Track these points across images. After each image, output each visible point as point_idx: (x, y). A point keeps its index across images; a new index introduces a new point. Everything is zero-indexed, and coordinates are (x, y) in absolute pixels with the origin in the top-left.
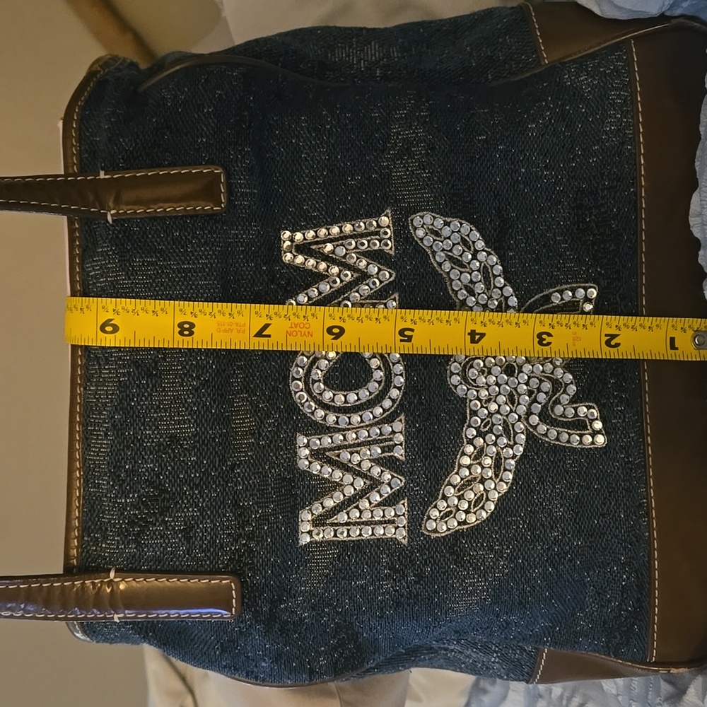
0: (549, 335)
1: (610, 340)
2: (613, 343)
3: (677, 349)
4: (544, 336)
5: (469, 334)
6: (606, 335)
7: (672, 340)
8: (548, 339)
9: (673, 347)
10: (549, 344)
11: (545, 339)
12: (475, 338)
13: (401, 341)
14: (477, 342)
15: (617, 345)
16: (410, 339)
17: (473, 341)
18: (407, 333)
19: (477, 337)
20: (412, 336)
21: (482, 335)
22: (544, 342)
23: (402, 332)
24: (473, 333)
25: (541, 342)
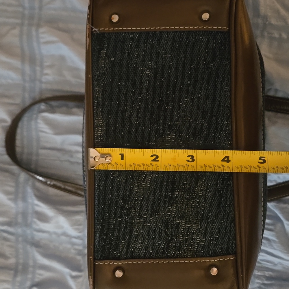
0: (188, 161)
1: (156, 158)
2: (154, 157)
3: (120, 154)
4: (191, 160)
5: (230, 161)
6: (158, 161)
7: (122, 158)
8: (189, 159)
9: (122, 155)
10: (188, 156)
11: (191, 158)
12: (227, 159)
13: (265, 157)
14: (226, 157)
15: (152, 156)
16: (260, 158)
17: (228, 157)
18: (262, 161)
19: (226, 159)
20: (259, 160)
21: (223, 160)
22: (191, 157)
23: (264, 162)
24: (228, 161)
25: (193, 157)
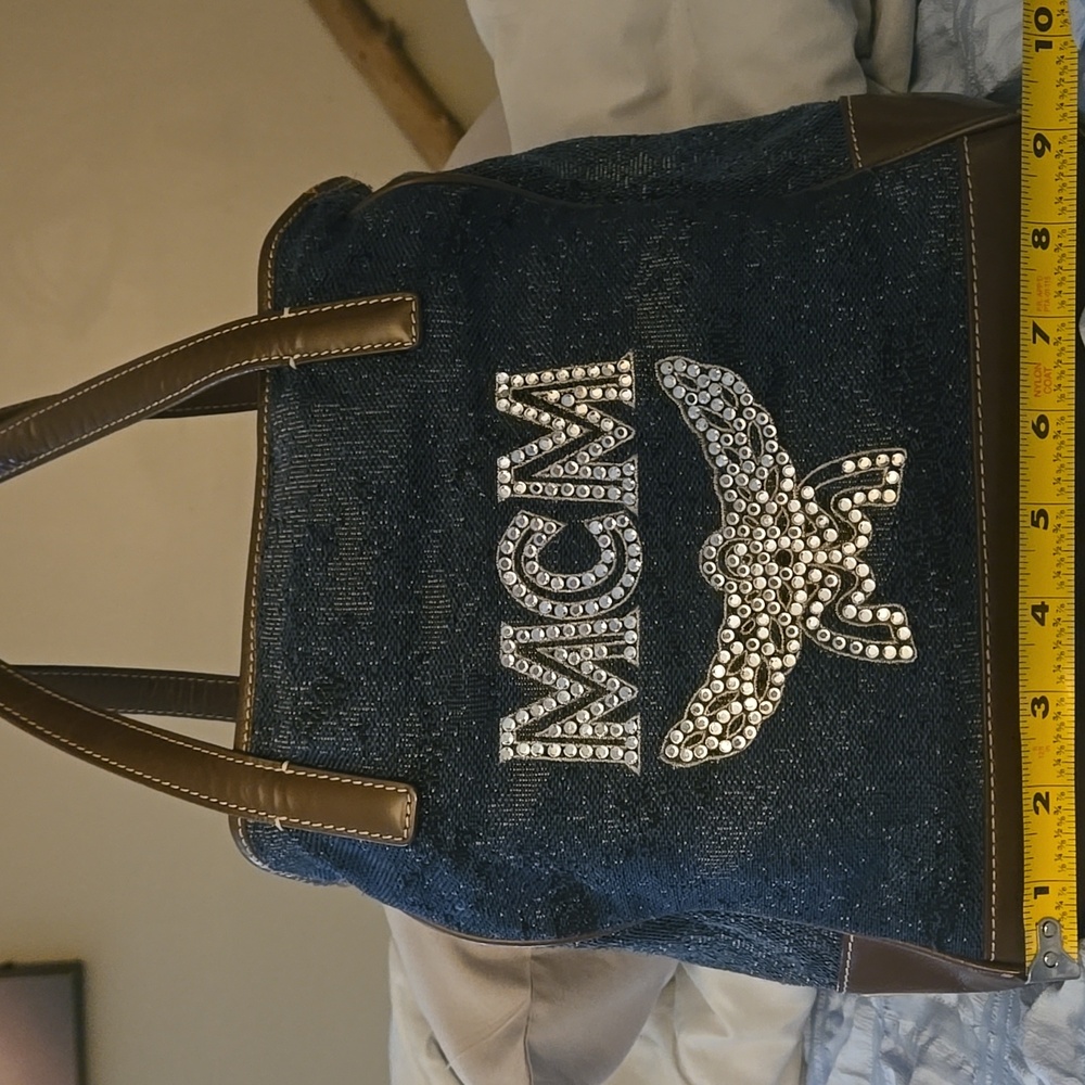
0: (1045, 714)
1: (1042, 800)
2: (1039, 803)
4: (1043, 706)
5: (1043, 603)
6: (1047, 794)
10: (1034, 713)
11: (1039, 707)
12: (1039, 611)
13: (1033, 512)
14: (1034, 614)
16: (1035, 524)
17: (1035, 609)
19: (1039, 614)
20: (1038, 526)
22: (1036, 707)
23: (1043, 513)
24: (1044, 608)
25: (1036, 702)
